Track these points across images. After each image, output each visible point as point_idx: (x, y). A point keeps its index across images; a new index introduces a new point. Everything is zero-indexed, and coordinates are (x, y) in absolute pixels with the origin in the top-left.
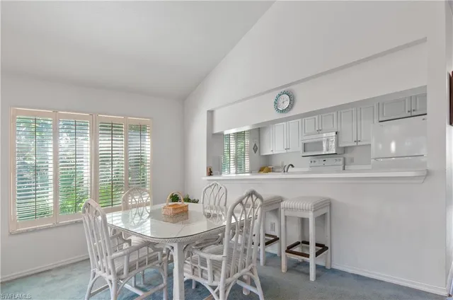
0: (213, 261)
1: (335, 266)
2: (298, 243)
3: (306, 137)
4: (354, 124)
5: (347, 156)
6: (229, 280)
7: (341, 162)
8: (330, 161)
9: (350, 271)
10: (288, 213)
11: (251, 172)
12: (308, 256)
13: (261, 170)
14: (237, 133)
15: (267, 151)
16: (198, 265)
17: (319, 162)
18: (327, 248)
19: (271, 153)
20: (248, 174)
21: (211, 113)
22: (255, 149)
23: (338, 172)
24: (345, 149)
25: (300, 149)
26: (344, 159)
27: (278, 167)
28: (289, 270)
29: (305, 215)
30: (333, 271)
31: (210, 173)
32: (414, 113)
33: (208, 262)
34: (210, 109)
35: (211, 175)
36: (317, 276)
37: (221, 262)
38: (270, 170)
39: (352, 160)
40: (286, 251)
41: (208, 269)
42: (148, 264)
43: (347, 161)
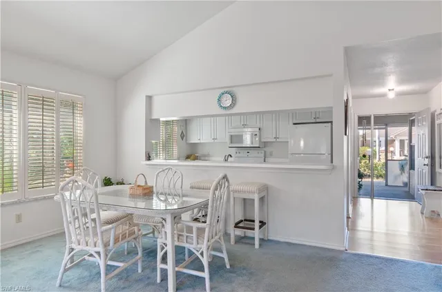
0: (199, 229)
1: (270, 238)
2: (242, 221)
3: (233, 130)
4: (274, 123)
5: (268, 149)
6: (209, 243)
7: (263, 155)
8: (253, 153)
9: (282, 240)
10: (237, 195)
11: (178, 159)
12: (253, 229)
13: (188, 157)
14: (167, 121)
15: (194, 139)
16: (185, 234)
17: (243, 153)
18: (265, 223)
19: (199, 142)
20: (176, 161)
21: (149, 98)
22: (183, 136)
23: (261, 163)
24: (266, 144)
25: (228, 140)
26: (265, 152)
27: (205, 156)
28: (236, 242)
29: (251, 196)
30: (269, 241)
31: (149, 158)
32: (318, 120)
33: (194, 230)
34: (150, 94)
35: (149, 160)
36: (260, 245)
37: (205, 228)
38: (196, 158)
39: (271, 154)
40: (235, 227)
41: (194, 235)
42: (122, 239)
43: (268, 154)
